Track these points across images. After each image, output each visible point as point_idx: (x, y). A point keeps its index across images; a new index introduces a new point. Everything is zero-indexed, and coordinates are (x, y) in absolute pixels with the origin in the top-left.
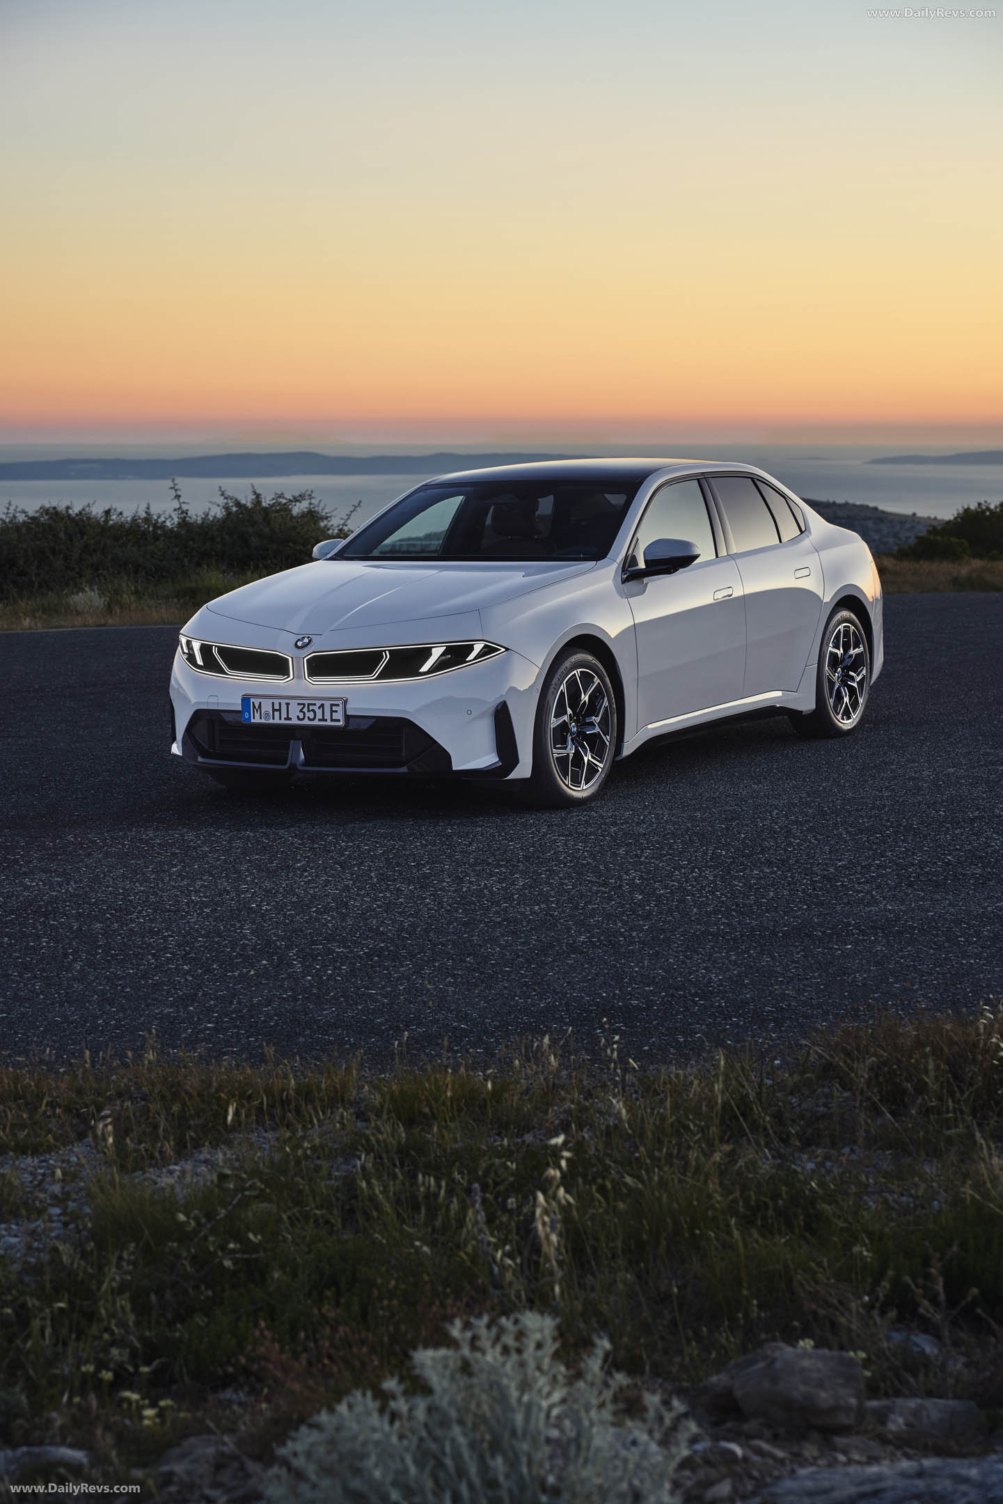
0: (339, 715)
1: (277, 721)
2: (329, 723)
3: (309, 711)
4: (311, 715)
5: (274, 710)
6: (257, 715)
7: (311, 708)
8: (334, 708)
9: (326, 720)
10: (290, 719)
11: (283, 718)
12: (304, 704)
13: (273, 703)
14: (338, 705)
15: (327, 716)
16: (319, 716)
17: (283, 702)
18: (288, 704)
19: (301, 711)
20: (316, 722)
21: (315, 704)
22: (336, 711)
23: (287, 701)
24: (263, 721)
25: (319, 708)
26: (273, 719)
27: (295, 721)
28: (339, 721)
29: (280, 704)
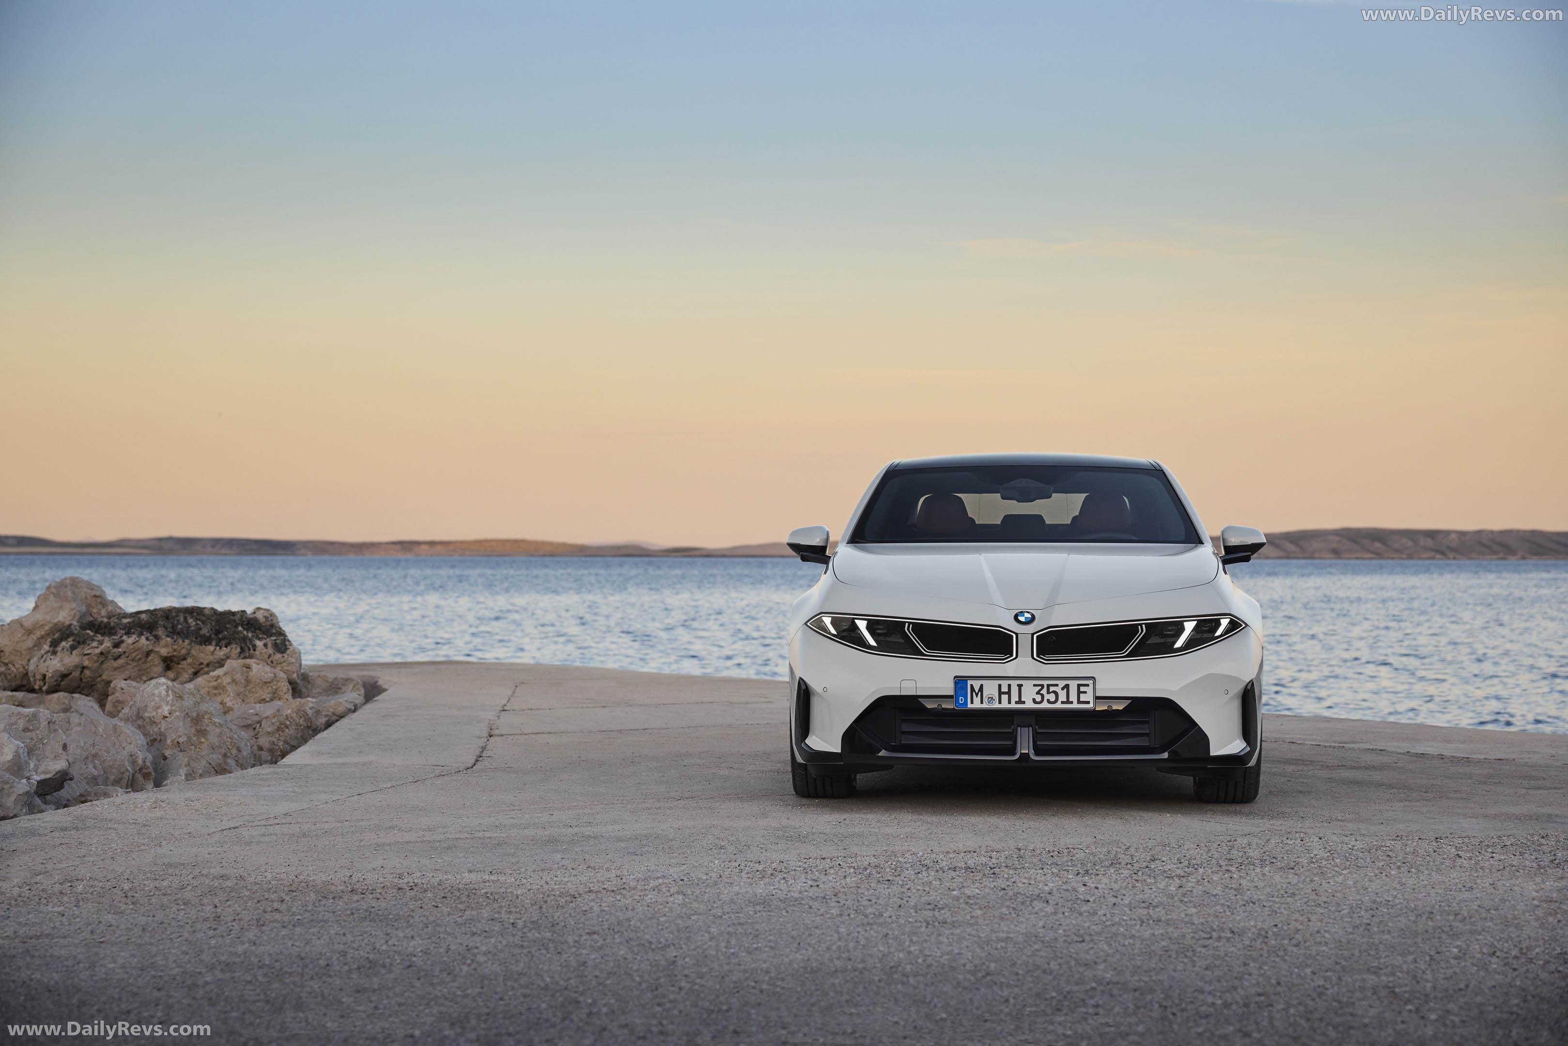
0: (1088, 697)
1: (1005, 705)
2: (1075, 706)
3: (1048, 692)
4: (1052, 697)
5: (1001, 693)
6: (977, 700)
7: (1052, 689)
8: (1082, 689)
9: (1072, 703)
10: (1024, 703)
11: (1013, 701)
12: (1042, 686)
13: (1000, 686)
14: (1087, 685)
15: (1073, 697)
16: (1062, 697)
17: (1014, 684)
18: (1020, 686)
19: (1038, 693)
20: (1058, 705)
21: (1057, 685)
22: (1085, 692)
23: (1020, 682)
24: (985, 706)
25: (1063, 689)
26: (1000, 702)
27: (1029, 705)
28: (1088, 703)
29: (1009, 686)
